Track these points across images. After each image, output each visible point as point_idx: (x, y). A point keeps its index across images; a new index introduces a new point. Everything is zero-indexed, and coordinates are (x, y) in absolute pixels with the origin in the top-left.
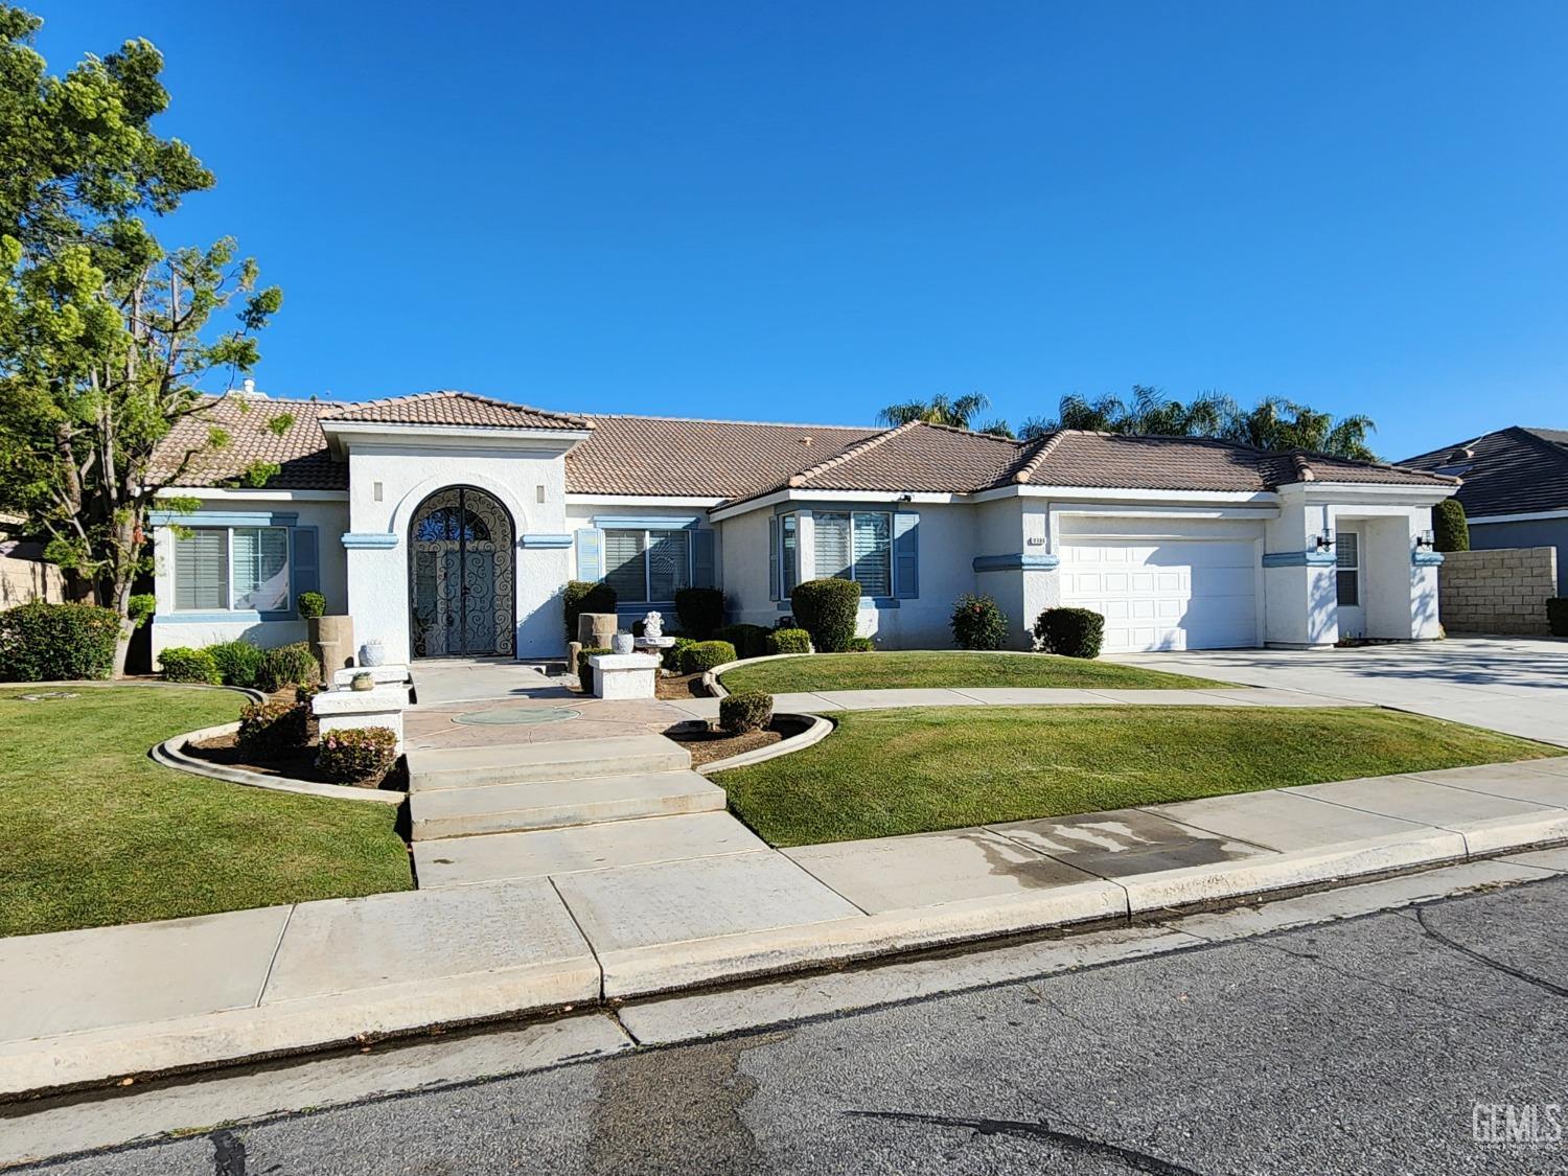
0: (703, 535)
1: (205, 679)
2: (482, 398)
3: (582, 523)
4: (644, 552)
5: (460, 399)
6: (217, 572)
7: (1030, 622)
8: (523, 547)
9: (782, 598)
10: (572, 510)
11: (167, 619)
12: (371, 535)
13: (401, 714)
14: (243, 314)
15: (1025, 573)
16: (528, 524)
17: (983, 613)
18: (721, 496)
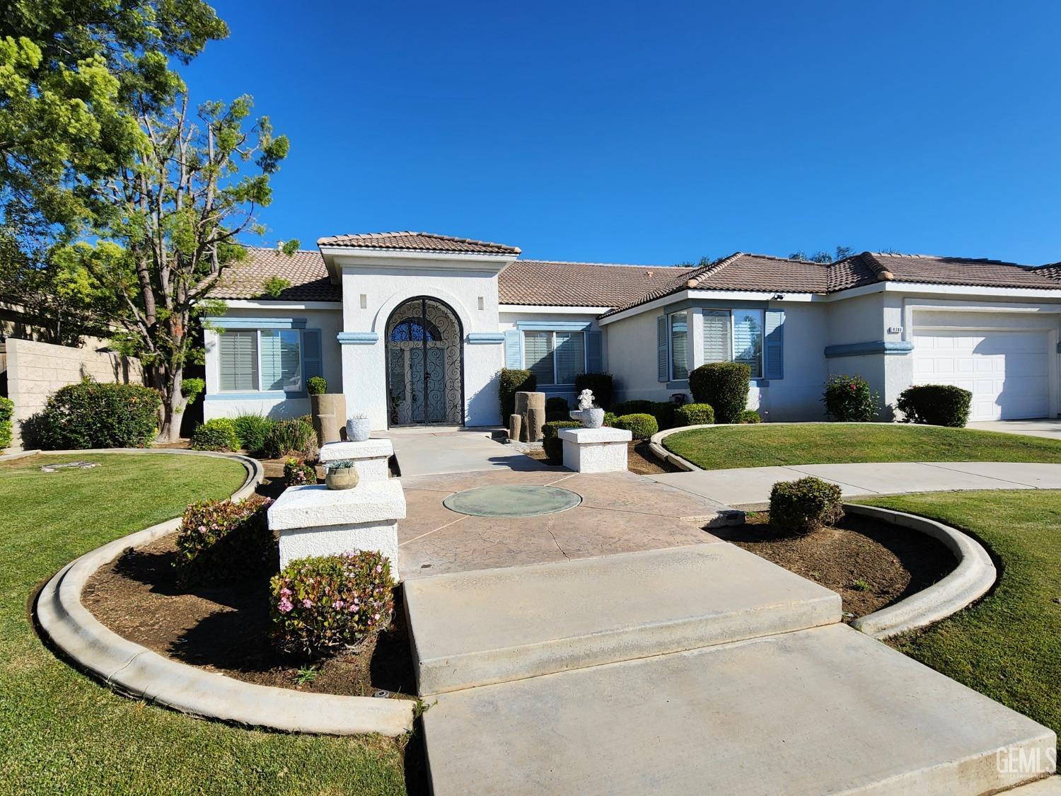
0: (595, 334)
1: (226, 446)
2: (436, 235)
3: (508, 327)
4: (553, 352)
5: (420, 237)
6: (251, 363)
7: (892, 397)
8: (469, 343)
9: (671, 380)
10: (504, 316)
11: (214, 397)
12: (359, 334)
13: (396, 526)
14: (260, 161)
15: (886, 357)
16: (473, 324)
17: (859, 390)
18: (608, 306)
